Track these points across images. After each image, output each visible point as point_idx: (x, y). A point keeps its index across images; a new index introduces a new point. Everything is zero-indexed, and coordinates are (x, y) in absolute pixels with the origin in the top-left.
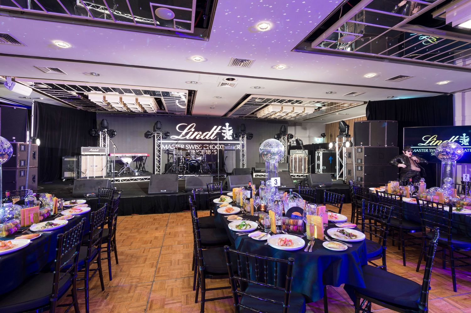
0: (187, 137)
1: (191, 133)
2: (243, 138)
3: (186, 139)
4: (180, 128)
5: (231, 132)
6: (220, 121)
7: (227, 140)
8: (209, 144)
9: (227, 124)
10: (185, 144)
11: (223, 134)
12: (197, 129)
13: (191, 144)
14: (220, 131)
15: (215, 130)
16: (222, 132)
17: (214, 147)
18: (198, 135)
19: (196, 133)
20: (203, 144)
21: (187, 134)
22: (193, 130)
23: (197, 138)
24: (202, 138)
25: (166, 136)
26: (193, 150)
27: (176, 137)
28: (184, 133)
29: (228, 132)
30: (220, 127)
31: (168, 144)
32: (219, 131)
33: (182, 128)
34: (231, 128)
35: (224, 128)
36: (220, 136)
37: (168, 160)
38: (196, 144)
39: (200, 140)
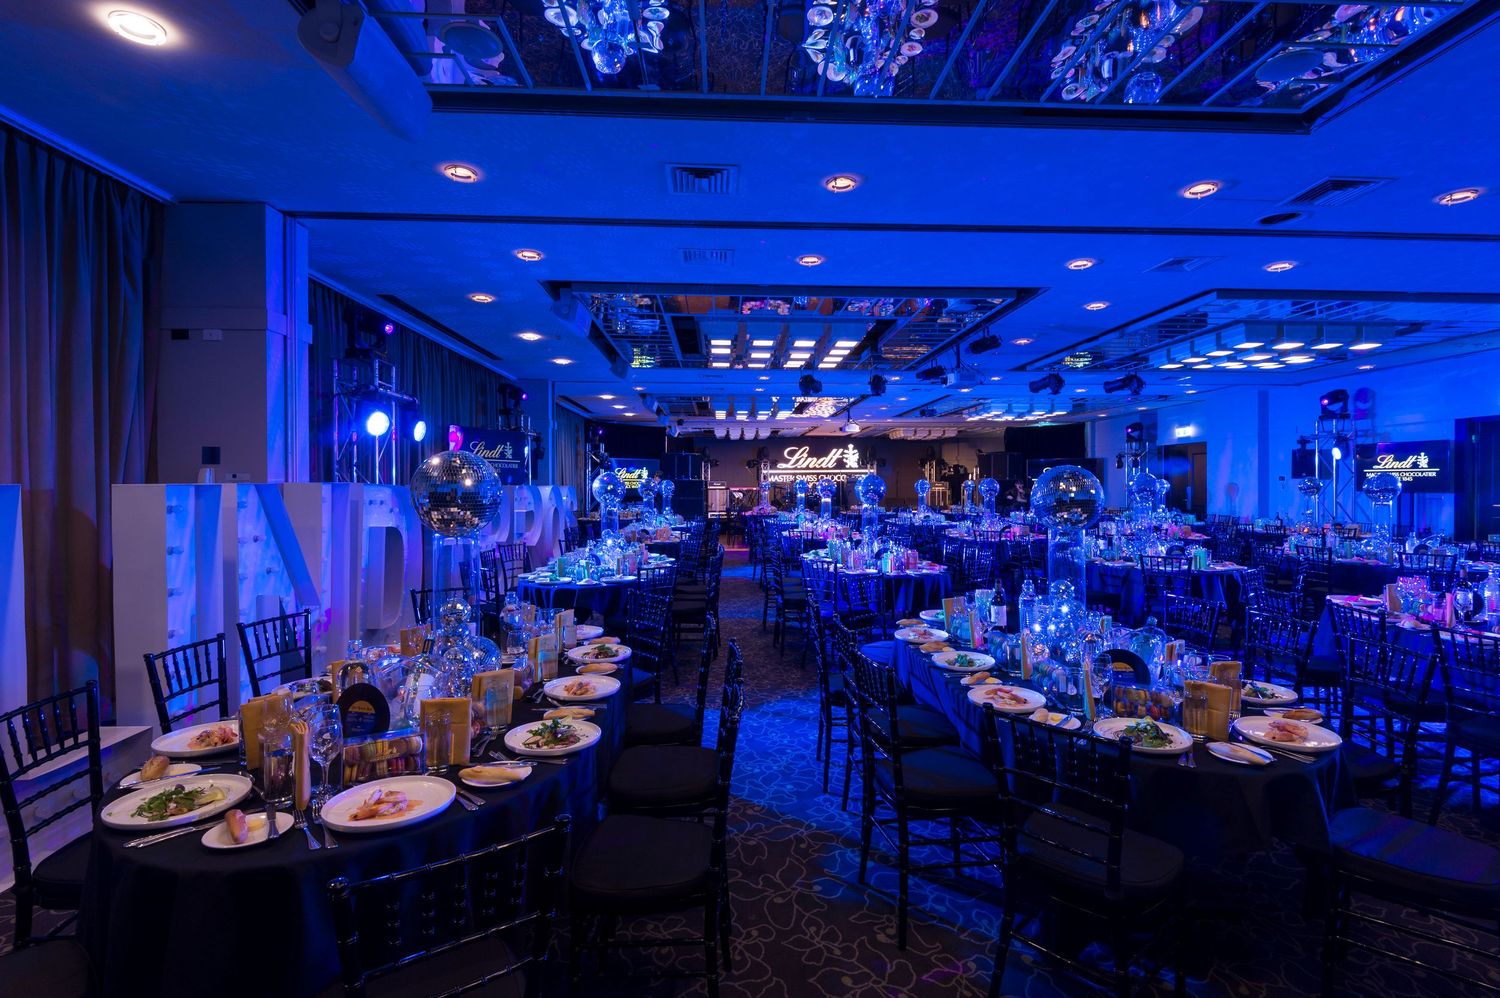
0: (798, 465)
1: (803, 460)
2: (872, 465)
3: (796, 469)
5: (857, 457)
6: (842, 442)
7: (851, 468)
8: (827, 474)
9: (851, 446)
10: (795, 474)
11: (845, 460)
12: (811, 454)
13: (802, 474)
14: (841, 456)
15: (835, 454)
16: (844, 457)
17: (833, 478)
18: (813, 462)
19: (810, 459)
20: (818, 474)
21: (798, 461)
22: (805, 455)
23: (811, 466)
24: (817, 466)
25: (774, 465)
27: (784, 466)
28: (794, 459)
29: (852, 457)
30: (841, 450)
31: (774, 475)
33: (792, 453)
34: (856, 451)
35: (846, 451)
36: (840, 464)
37: (775, 496)
38: (809, 474)
39: (815, 468)
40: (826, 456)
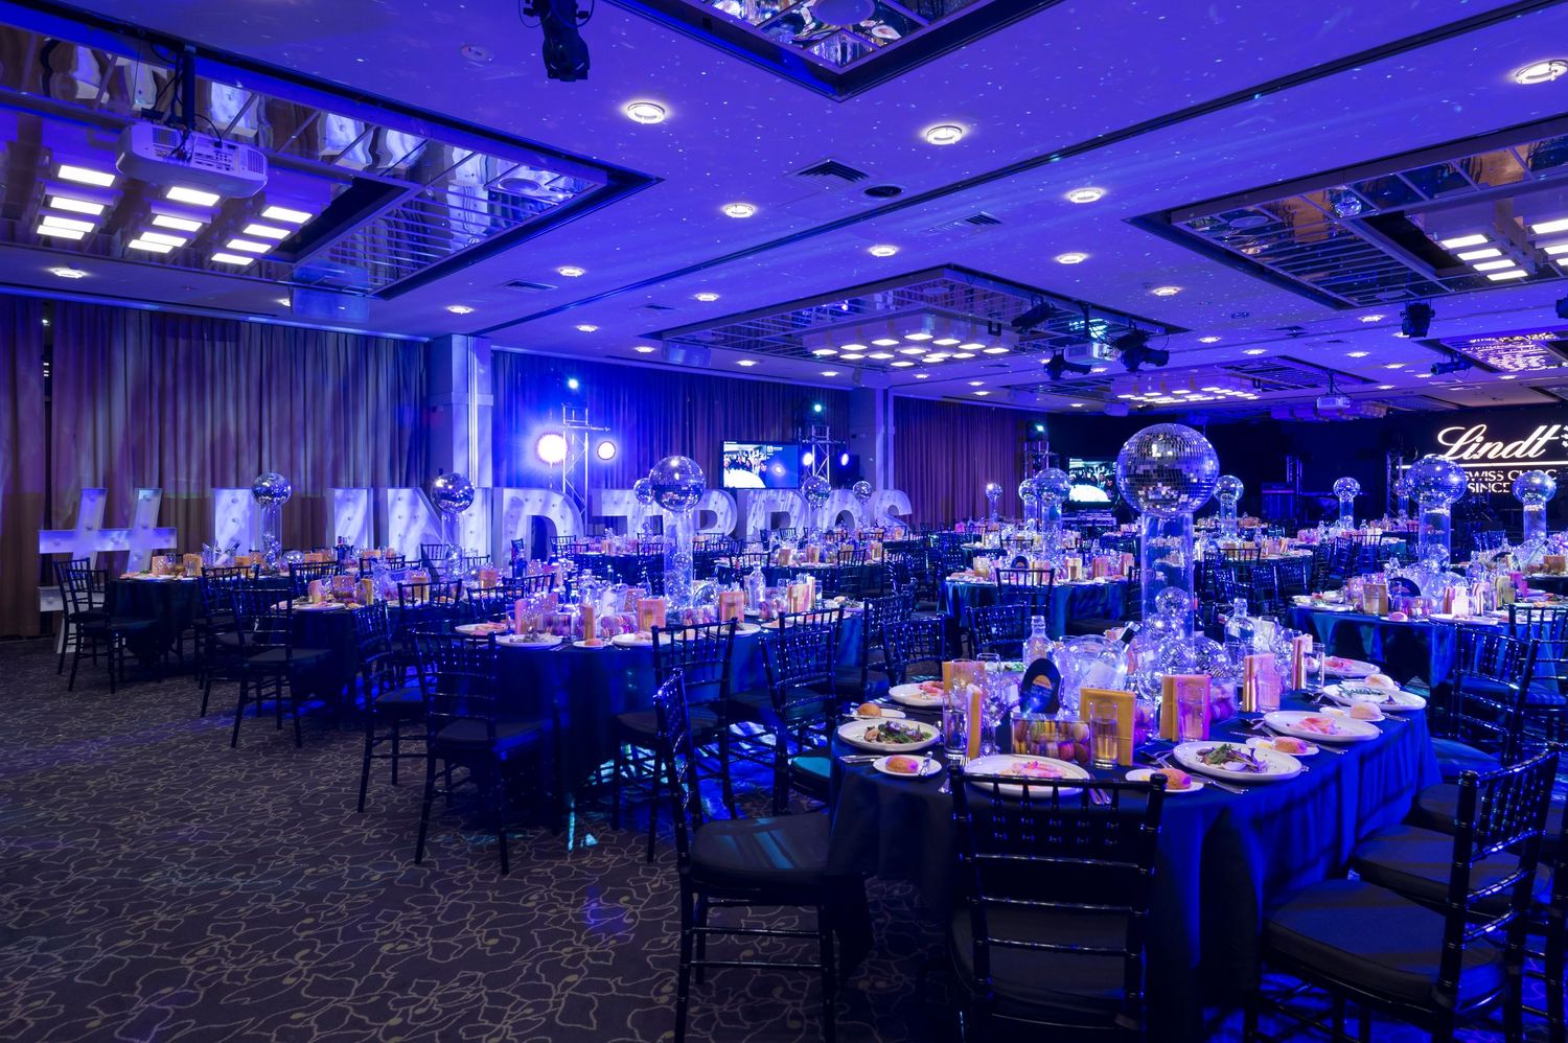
0: (1466, 455)
1: (1474, 447)
3: (1462, 461)
4: (1446, 438)
8: (1524, 469)
11: (1564, 443)
12: (1489, 437)
13: (1473, 470)
14: (1557, 438)
15: (1542, 435)
16: (1564, 439)
18: (1496, 449)
19: (1488, 446)
20: (1506, 470)
21: (1463, 449)
22: (1479, 438)
23: (1490, 456)
24: (1504, 456)
26: (1479, 482)
28: (1456, 447)
30: (1556, 428)
32: (1553, 436)
33: (1452, 437)
36: (1554, 451)
38: (1488, 469)
39: (1500, 459)
40: (1525, 439)
